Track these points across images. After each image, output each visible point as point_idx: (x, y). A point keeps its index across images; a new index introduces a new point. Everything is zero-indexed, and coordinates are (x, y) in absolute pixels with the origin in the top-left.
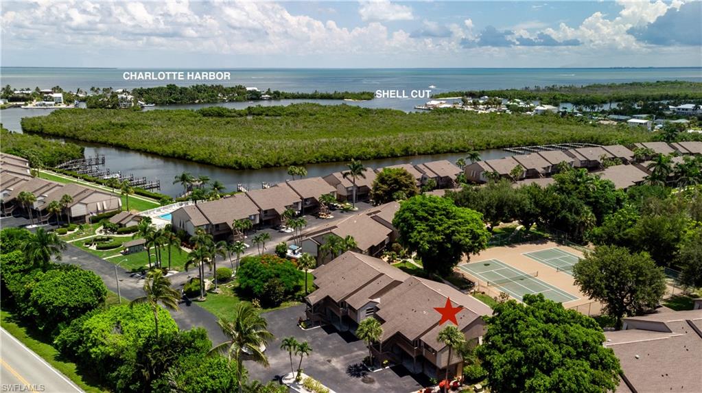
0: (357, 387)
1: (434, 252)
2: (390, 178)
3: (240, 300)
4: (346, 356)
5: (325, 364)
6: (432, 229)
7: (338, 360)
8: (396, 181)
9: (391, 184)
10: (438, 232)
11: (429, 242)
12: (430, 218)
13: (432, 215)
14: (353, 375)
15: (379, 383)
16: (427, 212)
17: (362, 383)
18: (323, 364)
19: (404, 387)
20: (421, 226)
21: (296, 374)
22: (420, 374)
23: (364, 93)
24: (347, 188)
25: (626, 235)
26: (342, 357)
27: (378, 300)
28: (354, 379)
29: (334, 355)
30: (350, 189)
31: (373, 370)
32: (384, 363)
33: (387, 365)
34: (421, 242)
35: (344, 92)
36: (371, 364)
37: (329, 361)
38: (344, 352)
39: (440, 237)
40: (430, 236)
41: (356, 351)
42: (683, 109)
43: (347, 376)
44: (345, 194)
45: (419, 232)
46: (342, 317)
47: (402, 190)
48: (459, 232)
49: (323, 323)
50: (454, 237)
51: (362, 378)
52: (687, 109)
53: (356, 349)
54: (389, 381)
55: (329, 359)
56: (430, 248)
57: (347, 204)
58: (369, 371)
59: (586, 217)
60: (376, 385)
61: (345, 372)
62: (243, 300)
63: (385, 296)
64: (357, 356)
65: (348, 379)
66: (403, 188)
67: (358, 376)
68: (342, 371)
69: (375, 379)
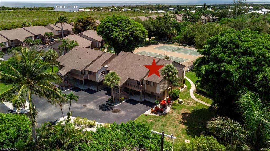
0: (111, 116)
1: (126, 42)
2: (83, 19)
3: (6, 84)
4: (94, 101)
5: (83, 108)
6: (123, 30)
7: (90, 104)
8: (87, 21)
9: (85, 22)
10: (126, 31)
11: (123, 37)
12: (120, 24)
13: (121, 23)
14: (105, 110)
15: (124, 110)
16: (118, 22)
17: (113, 113)
18: (81, 108)
19: (140, 109)
20: (117, 29)
21: (66, 118)
22: (144, 101)
23: (49, 7)
24: (58, 31)
25: (192, 35)
26: (92, 102)
27: (106, 66)
28: (106, 112)
29: (86, 102)
30: (59, 31)
31: (116, 105)
32: (122, 99)
33: (123, 100)
34: (119, 37)
35: (39, 7)
36: (114, 101)
37: (85, 106)
38: (92, 99)
39: (128, 33)
40: (123, 33)
41: (98, 98)
42: (171, 10)
43: (101, 111)
44: (57, 34)
45: (117, 32)
46: (85, 80)
47: (90, 25)
48: (137, 30)
49: (71, 87)
50: (134, 34)
51: (111, 111)
52: (172, 10)
53: (99, 96)
54: (129, 109)
55: (84, 105)
56: (124, 40)
57: (59, 39)
58: (113, 106)
59: (174, 31)
60: (123, 113)
61: (98, 110)
62: (8, 84)
63: (109, 64)
64: (102, 100)
65: (102, 113)
66: (91, 24)
67: (108, 110)
68: (97, 109)
69: (120, 110)
